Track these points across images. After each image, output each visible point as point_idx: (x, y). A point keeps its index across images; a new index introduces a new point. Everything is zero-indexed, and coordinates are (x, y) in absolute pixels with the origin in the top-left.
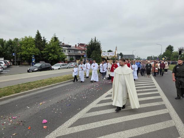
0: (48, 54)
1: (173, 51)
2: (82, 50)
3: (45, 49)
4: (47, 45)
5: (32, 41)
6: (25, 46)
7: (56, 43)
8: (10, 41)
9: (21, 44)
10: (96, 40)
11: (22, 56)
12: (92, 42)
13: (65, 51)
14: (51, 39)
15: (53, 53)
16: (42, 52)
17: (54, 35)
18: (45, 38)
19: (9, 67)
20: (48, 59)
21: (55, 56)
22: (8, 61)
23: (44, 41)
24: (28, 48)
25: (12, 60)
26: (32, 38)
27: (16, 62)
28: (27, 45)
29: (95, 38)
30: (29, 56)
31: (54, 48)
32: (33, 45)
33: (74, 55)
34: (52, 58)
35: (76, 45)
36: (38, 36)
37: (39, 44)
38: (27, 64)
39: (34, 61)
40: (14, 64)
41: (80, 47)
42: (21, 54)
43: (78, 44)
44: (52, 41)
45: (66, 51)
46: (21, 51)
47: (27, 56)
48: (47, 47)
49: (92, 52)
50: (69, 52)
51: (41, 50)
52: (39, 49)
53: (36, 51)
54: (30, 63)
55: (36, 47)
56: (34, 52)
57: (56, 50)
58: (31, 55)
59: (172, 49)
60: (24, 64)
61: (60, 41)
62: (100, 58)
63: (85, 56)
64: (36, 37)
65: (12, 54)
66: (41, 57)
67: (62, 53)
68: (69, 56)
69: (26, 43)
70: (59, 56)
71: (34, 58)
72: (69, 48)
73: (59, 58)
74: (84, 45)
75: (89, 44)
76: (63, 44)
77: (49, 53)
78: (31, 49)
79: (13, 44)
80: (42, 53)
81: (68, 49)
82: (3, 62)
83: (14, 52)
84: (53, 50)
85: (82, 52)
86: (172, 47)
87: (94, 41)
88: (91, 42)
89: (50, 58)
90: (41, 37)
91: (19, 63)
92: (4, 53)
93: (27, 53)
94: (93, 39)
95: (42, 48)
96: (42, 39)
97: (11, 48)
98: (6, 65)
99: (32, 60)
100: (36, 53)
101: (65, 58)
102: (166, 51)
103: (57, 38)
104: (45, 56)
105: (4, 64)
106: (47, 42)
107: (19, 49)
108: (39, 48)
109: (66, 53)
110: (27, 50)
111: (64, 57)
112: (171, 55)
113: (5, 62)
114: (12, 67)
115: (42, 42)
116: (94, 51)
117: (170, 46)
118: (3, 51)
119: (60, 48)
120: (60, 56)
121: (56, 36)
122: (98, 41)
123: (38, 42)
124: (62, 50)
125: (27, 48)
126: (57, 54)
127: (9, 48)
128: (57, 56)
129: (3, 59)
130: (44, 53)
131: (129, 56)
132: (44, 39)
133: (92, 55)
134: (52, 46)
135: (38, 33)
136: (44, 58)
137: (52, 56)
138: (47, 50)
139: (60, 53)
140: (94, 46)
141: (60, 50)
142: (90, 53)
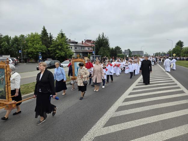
0: (55, 51)
1: (183, 47)
2: (89, 47)
3: (52, 46)
4: (53, 42)
5: (38, 37)
6: (31, 43)
7: (63, 39)
8: (16, 38)
9: (27, 41)
10: (104, 36)
11: (28, 54)
12: (100, 37)
13: (71, 48)
14: (58, 35)
15: (60, 50)
16: (49, 49)
17: (61, 31)
18: (51, 34)
19: (16, 64)
20: (55, 56)
21: (62, 53)
22: (15, 59)
23: (51, 37)
24: (35, 45)
25: (19, 58)
26: (38, 34)
27: (23, 59)
28: (33, 42)
29: (103, 34)
30: (36, 53)
31: (61, 45)
32: (39, 41)
33: (81, 51)
34: (59, 55)
35: (83, 41)
36: (44, 32)
37: (45, 40)
38: (34, 61)
39: (40, 59)
40: (21, 62)
41: (87, 43)
42: (27, 52)
43: (85, 40)
44: (58, 37)
45: (73, 47)
46: (28, 48)
47: (33, 53)
48: (54, 44)
49: (100, 48)
50: (76, 48)
51: (48, 47)
52: (46, 46)
53: (43, 48)
54: (36, 60)
55: (43, 44)
56: (41, 49)
57: (63, 47)
58: (38, 52)
59: (182, 45)
60: (30, 61)
61: (67, 37)
62: (108, 54)
63: (94, 53)
64: (42, 33)
65: (19, 52)
66: (47, 54)
67: (69, 50)
68: (75, 52)
69: (32, 40)
70: (66, 53)
71: (41, 55)
72: (76, 45)
73: (66, 55)
74: (91, 42)
75: (97, 40)
76: (70, 40)
77: (56, 49)
78: (38, 46)
79: (19, 41)
81: (74, 46)
83: (20, 49)
84: (60, 47)
85: (89, 49)
86: (182, 43)
87: (101, 37)
88: (98, 38)
89: (57, 55)
90: (47, 33)
91: (26, 61)
92: (10, 50)
93: (34, 51)
94: (101, 35)
95: (49, 45)
96: (48, 36)
97: (17, 45)
99: (39, 57)
100: (43, 50)
101: (72, 55)
102: (176, 46)
103: (64, 34)
104: (52, 53)
105: (12, 61)
106: (53, 38)
107: (25, 46)
109: (73, 50)
110: (34, 46)
112: (181, 51)
114: (20, 65)
115: (48, 38)
116: (102, 48)
117: (180, 41)
118: (9, 48)
119: (67, 44)
120: (68, 53)
121: (63, 32)
122: (106, 37)
123: (44, 39)
124: (69, 46)
125: (33, 45)
126: (64, 51)
127: (15, 45)
128: (64, 53)
129: (9, 56)
130: (51, 50)
131: (138, 52)
132: (50, 35)
133: (100, 51)
134: (59, 42)
135: (44, 29)
136: (51, 55)
137: (59, 53)
138: (54, 47)
139: (67, 50)
140: (102, 42)
141: (67, 47)
142: (97, 49)
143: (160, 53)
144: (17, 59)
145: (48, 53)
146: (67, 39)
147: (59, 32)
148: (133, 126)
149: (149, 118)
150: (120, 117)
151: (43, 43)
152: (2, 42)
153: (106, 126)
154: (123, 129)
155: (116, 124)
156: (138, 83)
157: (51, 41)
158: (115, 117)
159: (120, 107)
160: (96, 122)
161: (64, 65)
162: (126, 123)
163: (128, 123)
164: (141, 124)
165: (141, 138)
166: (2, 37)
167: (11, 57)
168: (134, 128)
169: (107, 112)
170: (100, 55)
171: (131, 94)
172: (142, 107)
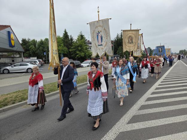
0: (75, 52)
3: (72, 47)
4: (74, 43)
5: (60, 40)
7: (82, 40)
8: (42, 40)
12: (118, 37)
13: (90, 48)
14: (78, 37)
15: (80, 51)
17: (80, 33)
18: (72, 36)
19: (42, 65)
20: (75, 56)
21: (82, 54)
22: (41, 60)
23: (72, 39)
25: (44, 59)
26: (60, 37)
31: (81, 46)
32: (61, 44)
34: (79, 56)
36: (66, 35)
37: (67, 42)
40: (45, 63)
44: (78, 39)
48: (74, 46)
49: (118, 47)
51: (69, 49)
52: (67, 48)
53: (65, 50)
57: (83, 48)
58: (60, 54)
61: (86, 39)
64: (63, 36)
65: (44, 54)
67: (88, 51)
70: (85, 54)
71: (62, 56)
75: (115, 40)
77: (76, 51)
78: (60, 48)
79: (44, 44)
80: (70, 51)
82: (37, 61)
83: (45, 52)
84: (80, 48)
87: (120, 36)
88: (117, 38)
89: (78, 55)
90: (68, 36)
92: (37, 52)
94: (119, 35)
95: (70, 46)
96: (69, 38)
97: (42, 48)
98: (40, 64)
100: (64, 52)
103: (84, 35)
104: (72, 54)
105: (38, 62)
106: (74, 40)
108: (67, 46)
111: (90, 55)
113: (39, 61)
114: (45, 66)
115: (69, 40)
119: (86, 45)
120: (87, 54)
121: (82, 34)
123: (66, 41)
124: (88, 47)
126: (84, 52)
127: (41, 48)
128: (84, 53)
129: (36, 58)
130: (72, 51)
132: (71, 38)
133: (118, 51)
134: (79, 43)
135: (65, 32)
136: (72, 56)
137: (79, 54)
138: (74, 48)
139: (86, 50)
140: (121, 41)
141: (86, 48)
142: (116, 49)
143: (185, 50)
144: (43, 60)
145: (69, 54)
146: (87, 40)
147: (79, 34)
148: (157, 125)
149: (175, 117)
150: (143, 115)
151: (64, 45)
152: (30, 46)
153: (129, 123)
154: (147, 127)
155: (140, 122)
156: (161, 83)
157: (72, 43)
158: (138, 115)
159: (143, 105)
160: (120, 119)
161: (84, 65)
162: (150, 121)
163: (152, 121)
164: (167, 123)
165: (167, 136)
166: (30, 41)
167: (37, 59)
168: (158, 126)
169: (130, 110)
170: (119, 54)
171: (153, 93)
172: (166, 106)
